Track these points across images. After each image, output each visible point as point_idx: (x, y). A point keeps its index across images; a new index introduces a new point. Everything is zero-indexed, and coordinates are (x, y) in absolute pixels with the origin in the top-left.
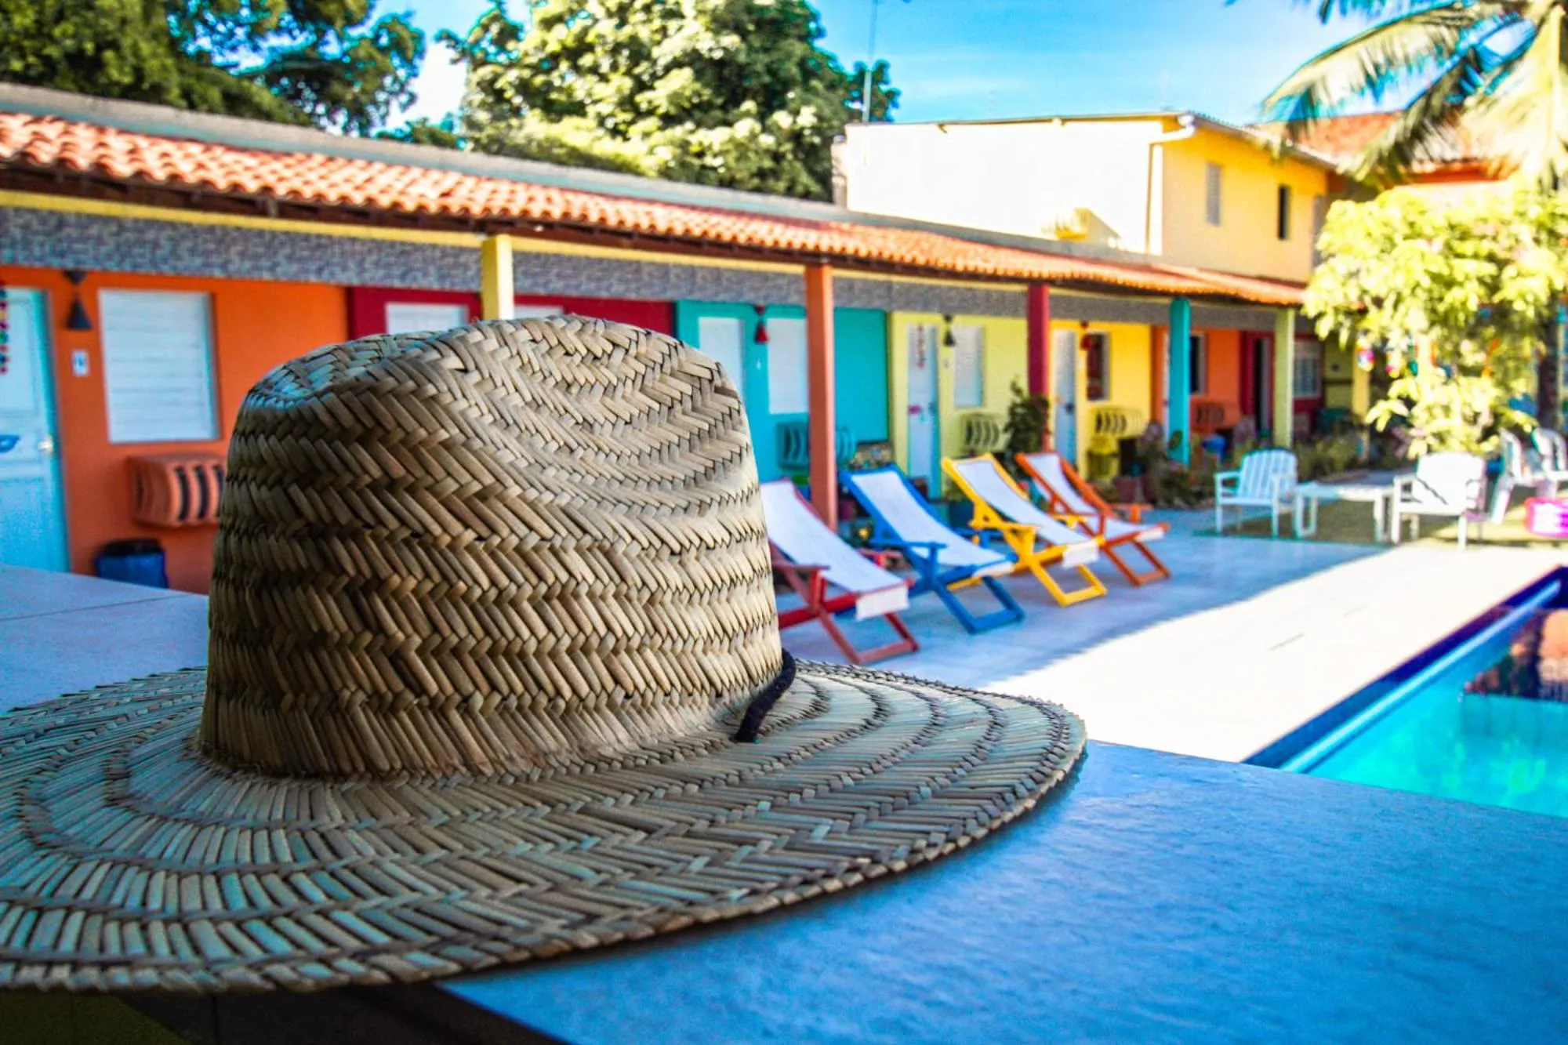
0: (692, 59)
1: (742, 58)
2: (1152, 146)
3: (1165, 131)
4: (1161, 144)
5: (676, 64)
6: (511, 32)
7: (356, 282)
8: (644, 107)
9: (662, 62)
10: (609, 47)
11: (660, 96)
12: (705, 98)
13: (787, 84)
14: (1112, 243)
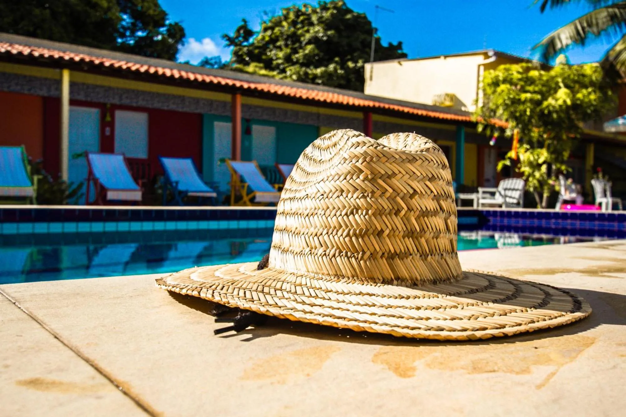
0: (315, 40)
1: (336, 40)
2: (479, 66)
3: (485, 59)
4: (484, 65)
5: (309, 42)
6: (249, 33)
7: (46, 94)
8: (295, 60)
9: (304, 43)
10: (285, 37)
11: (300, 55)
12: (321, 57)
13: (355, 50)
14: (463, 109)
